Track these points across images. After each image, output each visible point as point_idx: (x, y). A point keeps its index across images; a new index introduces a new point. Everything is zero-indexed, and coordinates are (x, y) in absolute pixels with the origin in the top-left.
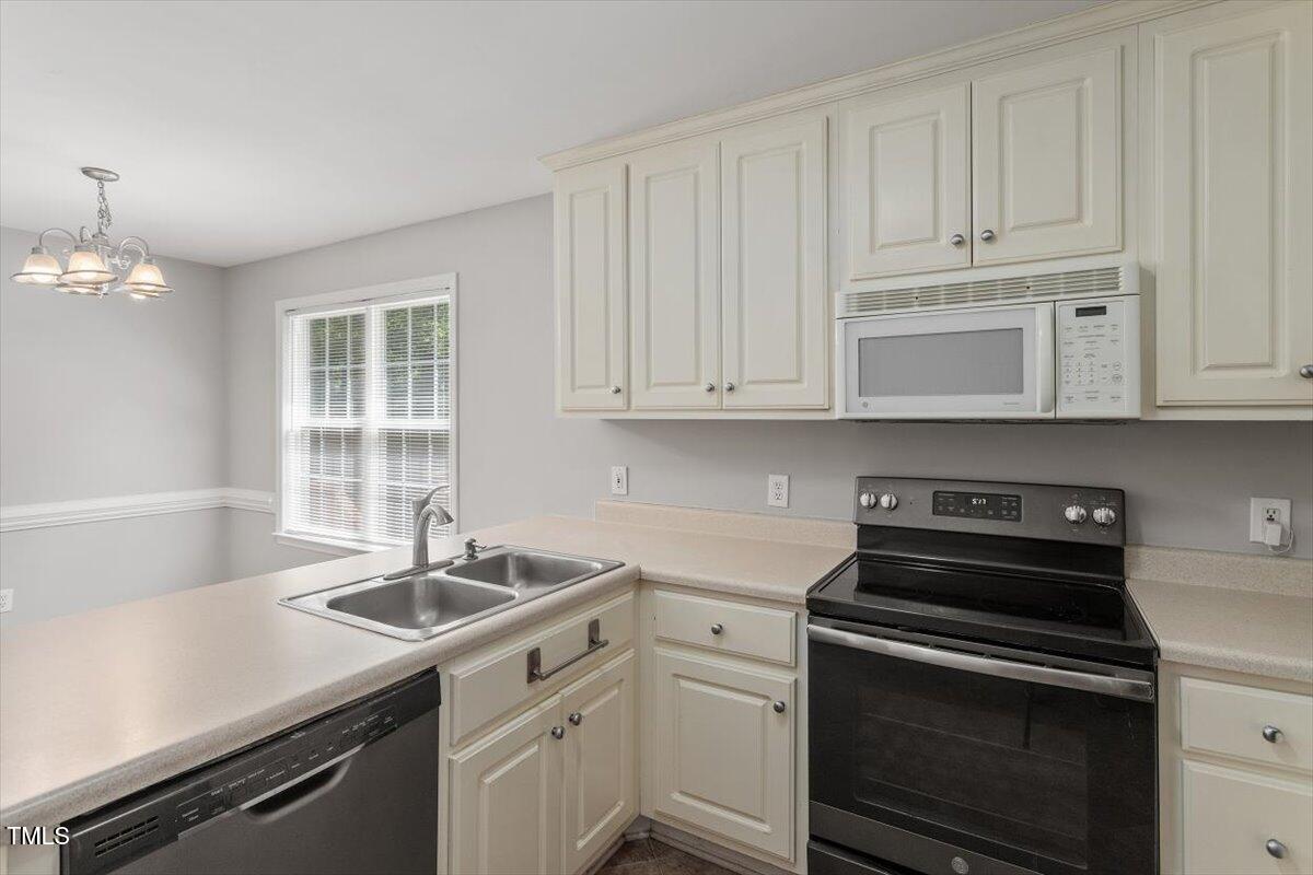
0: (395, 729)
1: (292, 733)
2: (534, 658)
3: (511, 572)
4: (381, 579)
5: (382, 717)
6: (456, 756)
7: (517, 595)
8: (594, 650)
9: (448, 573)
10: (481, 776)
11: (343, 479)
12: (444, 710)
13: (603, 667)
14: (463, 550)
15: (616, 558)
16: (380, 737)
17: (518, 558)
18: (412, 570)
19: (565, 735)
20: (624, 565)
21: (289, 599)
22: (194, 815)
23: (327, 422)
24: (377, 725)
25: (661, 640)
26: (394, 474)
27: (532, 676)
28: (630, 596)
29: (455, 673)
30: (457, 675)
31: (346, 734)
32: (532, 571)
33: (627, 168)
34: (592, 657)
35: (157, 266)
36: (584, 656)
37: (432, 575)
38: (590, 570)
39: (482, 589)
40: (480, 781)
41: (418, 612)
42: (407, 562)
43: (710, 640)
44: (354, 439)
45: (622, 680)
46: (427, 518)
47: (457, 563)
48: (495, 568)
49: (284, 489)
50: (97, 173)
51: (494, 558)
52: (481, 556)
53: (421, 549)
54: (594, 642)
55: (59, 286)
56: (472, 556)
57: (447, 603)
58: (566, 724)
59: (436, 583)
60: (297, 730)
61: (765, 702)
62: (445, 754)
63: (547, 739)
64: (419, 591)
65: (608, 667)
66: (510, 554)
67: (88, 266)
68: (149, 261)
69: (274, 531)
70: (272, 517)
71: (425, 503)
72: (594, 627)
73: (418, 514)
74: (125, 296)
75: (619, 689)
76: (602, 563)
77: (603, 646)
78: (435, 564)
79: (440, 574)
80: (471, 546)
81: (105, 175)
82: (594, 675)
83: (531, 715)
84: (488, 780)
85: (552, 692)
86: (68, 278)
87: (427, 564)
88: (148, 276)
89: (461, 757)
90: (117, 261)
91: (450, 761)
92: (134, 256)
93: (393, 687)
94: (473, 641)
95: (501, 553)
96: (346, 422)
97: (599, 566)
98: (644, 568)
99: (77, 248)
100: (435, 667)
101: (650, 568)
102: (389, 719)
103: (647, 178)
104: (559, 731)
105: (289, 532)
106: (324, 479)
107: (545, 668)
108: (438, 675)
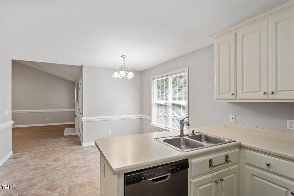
0: (179, 171)
1: (159, 167)
2: (211, 161)
3: (203, 139)
4: (173, 137)
5: (177, 167)
6: (192, 181)
7: (206, 145)
8: (227, 163)
9: (188, 137)
10: (197, 187)
11: (163, 114)
12: (189, 169)
13: (229, 168)
14: (191, 132)
15: (233, 139)
16: (176, 172)
17: (205, 136)
18: (180, 136)
19: (219, 183)
20: (235, 141)
21: (156, 139)
22: (143, 178)
23: (160, 102)
24: (176, 169)
25: (247, 164)
26: (174, 113)
27: (210, 166)
28: (237, 150)
29: (192, 161)
30: (192, 162)
31: (169, 170)
32: (208, 139)
33: (236, 34)
34: (226, 164)
35: (132, 72)
36: (224, 164)
37: (185, 137)
38: (225, 141)
39: (197, 142)
40: (197, 188)
41: (181, 145)
42: (179, 134)
43: (265, 167)
44: (166, 105)
45: (235, 172)
46: (184, 124)
47: (190, 135)
48: (199, 138)
49: (152, 115)
50: (123, 56)
51: (199, 135)
52: (196, 134)
53: (182, 131)
54: (227, 161)
55: (118, 77)
56: (193, 134)
57: (188, 145)
58: (219, 180)
59: (186, 139)
60: (160, 166)
61: (287, 190)
62: (189, 180)
63: (214, 182)
64: (182, 140)
65: (231, 168)
66: (203, 135)
67: (122, 73)
68: (131, 71)
69: (150, 124)
70: (150, 121)
71: (183, 120)
72: (227, 156)
73: (181, 123)
74: (127, 78)
75: (234, 174)
76: (229, 140)
77: (230, 162)
78: (185, 135)
79: (186, 137)
80: (193, 131)
81: (125, 56)
82: (227, 169)
83: (210, 175)
84: (199, 188)
85: (215, 171)
86: (119, 76)
87: (183, 135)
88: (131, 74)
89: (193, 181)
90: (126, 72)
91: (190, 181)
92: (128, 71)
93: (178, 162)
94: (196, 154)
95: (201, 134)
96: (164, 102)
97: (228, 141)
98: (242, 143)
99: (121, 70)
100: (187, 159)
101: (243, 143)
102: (178, 168)
103: (243, 35)
104: (217, 181)
105: (153, 124)
106: (159, 114)
107: (214, 164)
108: (188, 161)
